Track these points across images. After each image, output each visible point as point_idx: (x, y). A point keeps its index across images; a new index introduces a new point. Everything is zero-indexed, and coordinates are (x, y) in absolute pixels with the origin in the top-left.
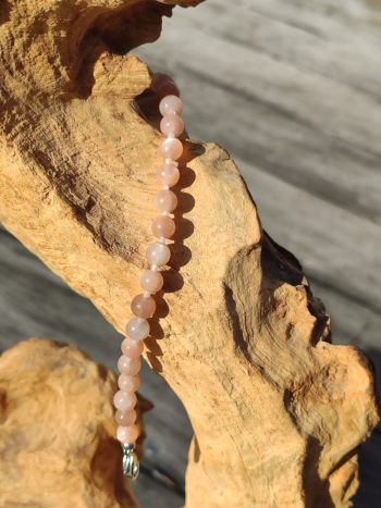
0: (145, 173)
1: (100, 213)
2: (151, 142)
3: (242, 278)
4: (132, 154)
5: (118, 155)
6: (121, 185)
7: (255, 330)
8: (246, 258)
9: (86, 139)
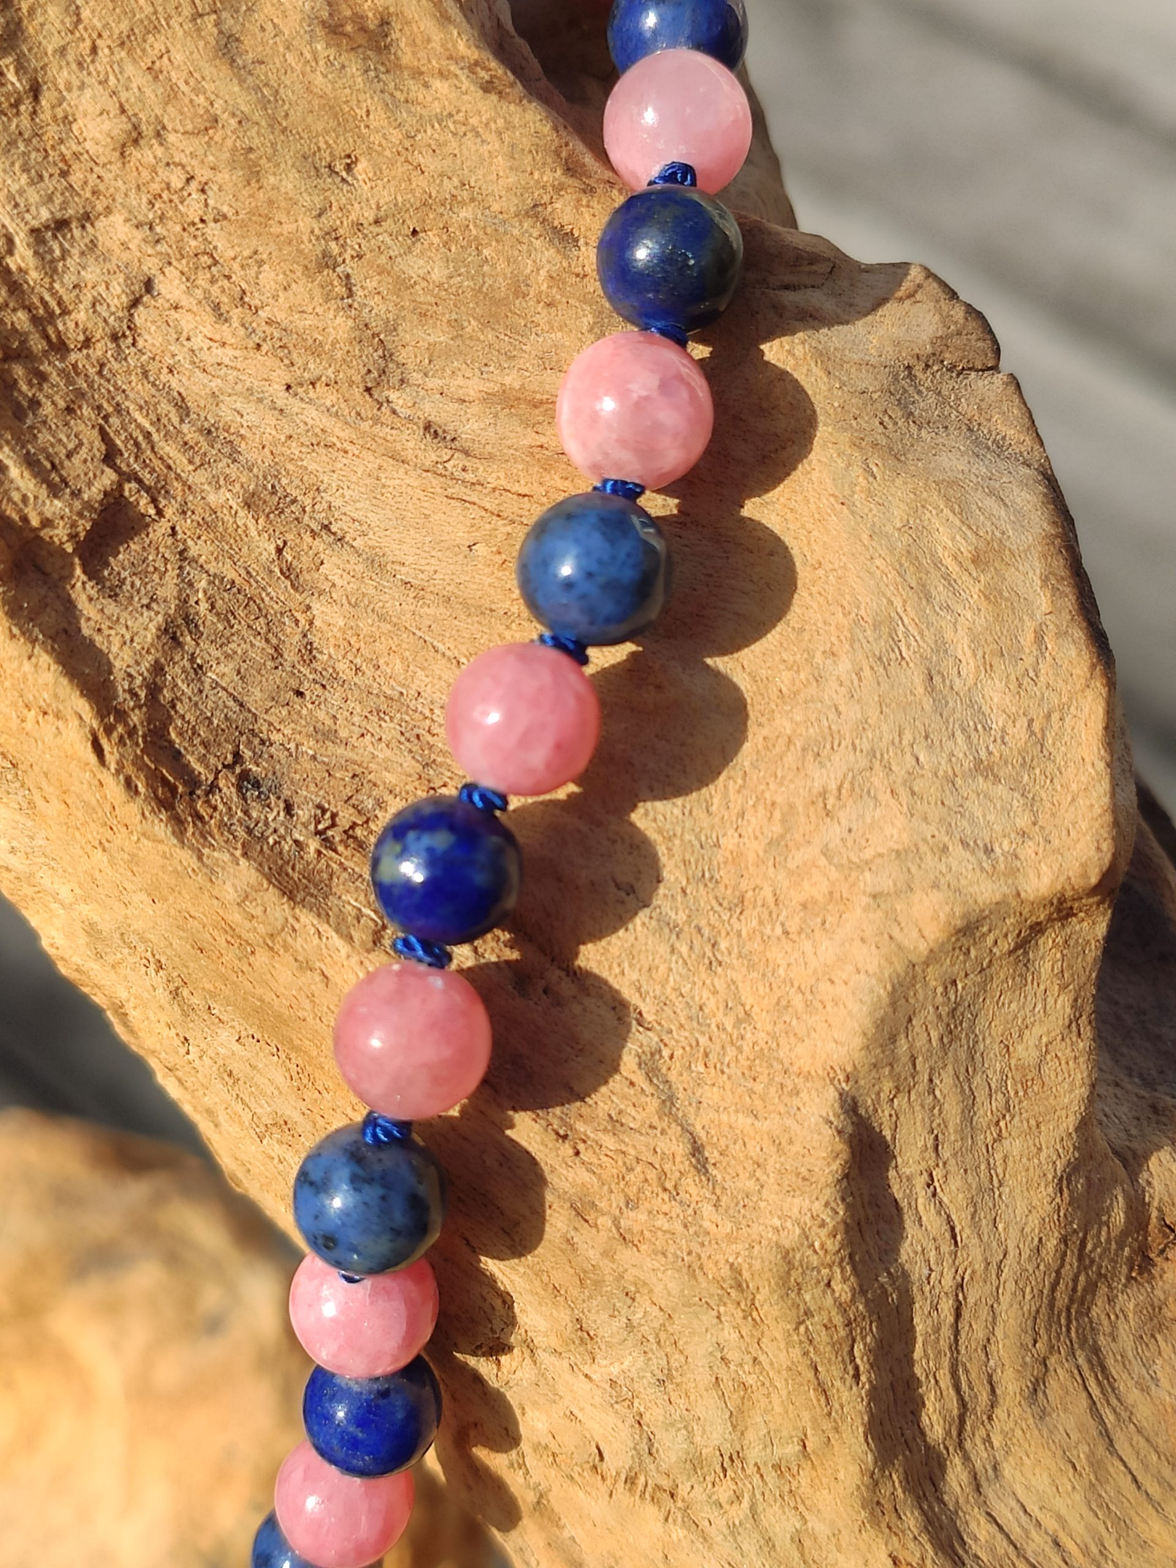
0: (473, 387)
1: (168, 589)
2: (535, 211)
3: (964, 1080)
4: (414, 266)
5: (327, 262)
6: (320, 443)
7: (1010, 1385)
8: (1003, 971)
9: (135, 137)
